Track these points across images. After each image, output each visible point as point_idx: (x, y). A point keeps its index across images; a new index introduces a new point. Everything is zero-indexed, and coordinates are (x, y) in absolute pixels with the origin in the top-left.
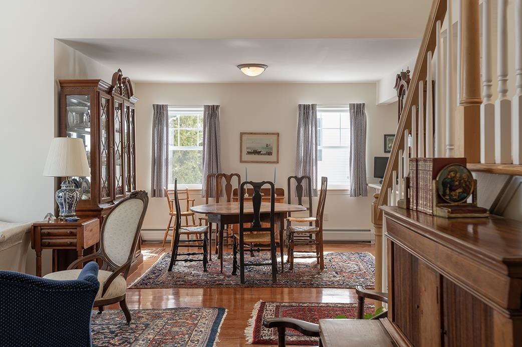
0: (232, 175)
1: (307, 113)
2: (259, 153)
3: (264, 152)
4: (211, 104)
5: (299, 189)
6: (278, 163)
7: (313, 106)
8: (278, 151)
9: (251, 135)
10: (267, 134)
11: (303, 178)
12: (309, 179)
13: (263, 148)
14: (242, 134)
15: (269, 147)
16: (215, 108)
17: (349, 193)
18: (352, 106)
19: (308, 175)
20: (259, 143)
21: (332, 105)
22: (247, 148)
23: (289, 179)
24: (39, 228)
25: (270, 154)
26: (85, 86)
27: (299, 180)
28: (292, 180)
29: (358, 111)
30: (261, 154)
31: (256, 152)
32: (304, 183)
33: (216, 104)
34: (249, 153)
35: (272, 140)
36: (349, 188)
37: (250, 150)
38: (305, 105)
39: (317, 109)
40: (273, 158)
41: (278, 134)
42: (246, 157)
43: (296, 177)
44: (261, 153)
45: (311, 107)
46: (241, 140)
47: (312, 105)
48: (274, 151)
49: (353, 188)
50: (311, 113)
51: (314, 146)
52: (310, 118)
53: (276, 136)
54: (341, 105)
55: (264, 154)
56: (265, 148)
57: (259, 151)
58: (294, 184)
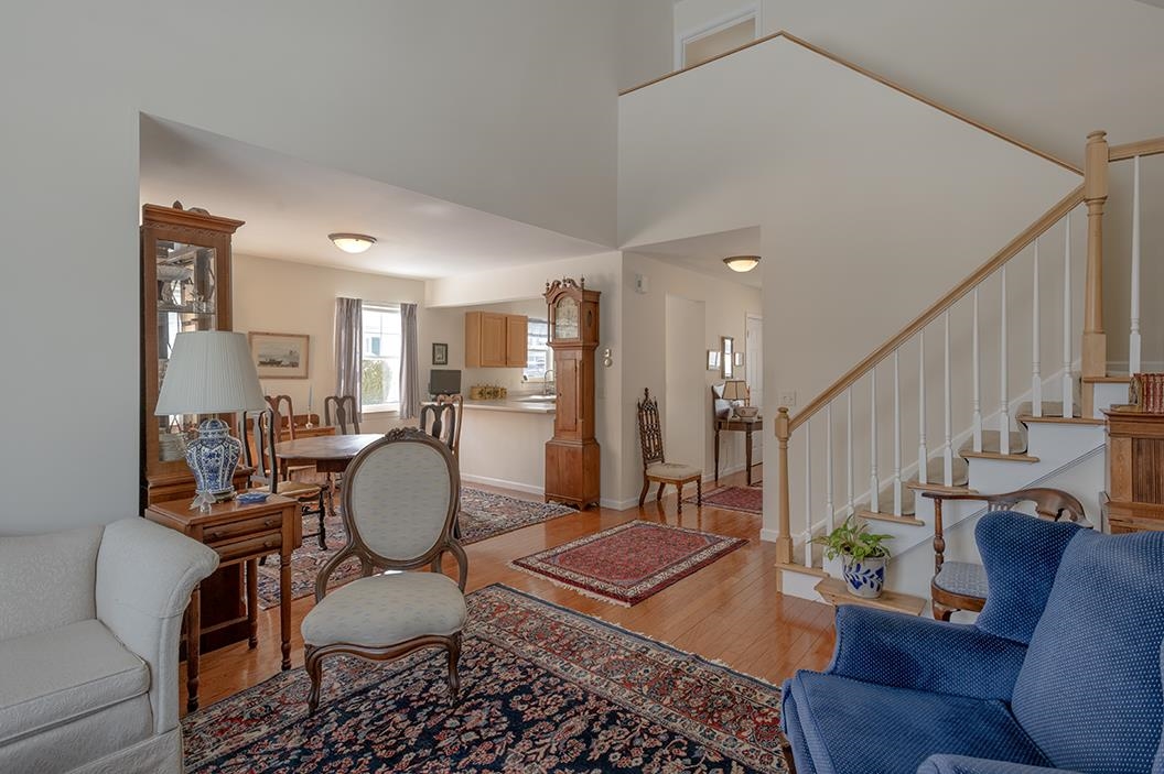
0: (279, 398)
1: (350, 311)
2: (278, 364)
3: (286, 362)
5: (341, 413)
6: (307, 378)
7: (359, 302)
8: (307, 363)
9: (267, 337)
10: (292, 335)
11: (345, 398)
12: (354, 400)
13: (285, 356)
14: (252, 334)
15: (294, 355)
17: (399, 414)
18: (404, 306)
19: (351, 395)
20: (279, 349)
21: (382, 304)
22: (260, 356)
23: (327, 400)
24: (200, 527)
25: (294, 365)
26: (194, 227)
27: (340, 401)
28: (331, 402)
29: (409, 313)
30: (283, 366)
31: (273, 363)
32: (347, 406)
34: (262, 363)
35: (298, 346)
36: (398, 409)
37: (263, 360)
38: (348, 299)
39: (363, 306)
40: (300, 371)
41: (308, 337)
42: (260, 370)
43: (336, 398)
44: (283, 363)
45: (355, 302)
46: (250, 342)
47: (358, 300)
48: (302, 362)
49: (405, 408)
50: (354, 311)
51: (358, 356)
52: (354, 318)
53: (305, 339)
54: (392, 304)
55: (287, 366)
56: (288, 357)
57: (279, 360)
58: (334, 407)
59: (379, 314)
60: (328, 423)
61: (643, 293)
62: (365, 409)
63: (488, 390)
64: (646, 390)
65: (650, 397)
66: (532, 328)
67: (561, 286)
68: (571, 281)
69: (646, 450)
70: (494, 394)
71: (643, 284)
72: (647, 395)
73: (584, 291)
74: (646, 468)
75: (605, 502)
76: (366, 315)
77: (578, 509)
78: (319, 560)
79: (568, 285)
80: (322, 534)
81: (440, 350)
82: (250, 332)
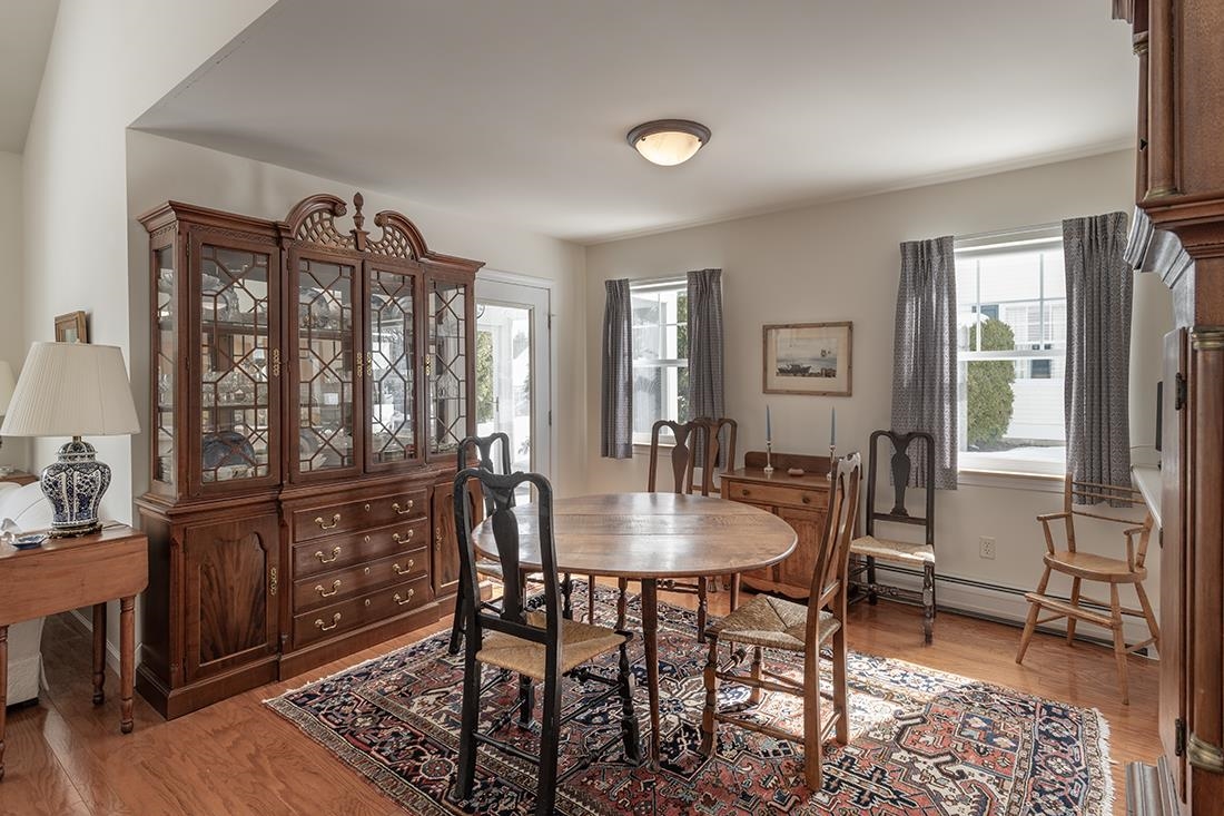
1: (924, 264)
2: (804, 372)
3: (816, 369)
5: (900, 465)
6: (850, 395)
7: (944, 245)
8: (850, 369)
9: (786, 330)
10: (824, 325)
12: (930, 440)
13: (814, 359)
14: (766, 329)
15: (828, 356)
19: (926, 429)
22: (779, 361)
23: (874, 437)
25: (830, 373)
27: (901, 442)
28: (883, 442)
30: (811, 375)
31: (798, 371)
32: (914, 451)
34: (782, 372)
35: (834, 341)
36: (1062, 475)
37: (784, 366)
38: (915, 244)
39: (955, 251)
40: (837, 383)
41: (851, 325)
42: (777, 382)
43: (891, 435)
44: (811, 371)
45: (934, 247)
46: (765, 342)
47: (940, 241)
48: (841, 368)
50: (937, 262)
52: (934, 276)
53: (847, 328)
55: (816, 375)
56: (818, 360)
57: (805, 366)
58: (885, 448)
82: (764, 326)
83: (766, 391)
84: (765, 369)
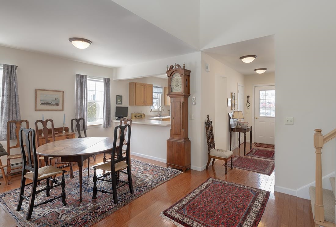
1: (82, 80)
2: (50, 104)
3: (53, 103)
4: (11, 64)
5: (78, 126)
6: (63, 111)
7: (86, 76)
8: (63, 103)
9: (44, 91)
10: (56, 91)
11: (80, 119)
12: (84, 120)
13: (53, 101)
14: (36, 90)
15: (57, 100)
16: (15, 68)
17: (103, 126)
18: (105, 79)
19: (83, 118)
20: (50, 97)
21: (95, 78)
22: (41, 100)
23: (72, 121)
25: (57, 105)
27: (78, 121)
28: (74, 121)
29: (107, 82)
30: (52, 105)
31: (47, 104)
32: (81, 123)
33: (15, 64)
34: (42, 104)
35: (59, 96)
36: (102, 123)
37: (43, 102)
38: (81, 75)
39: (88, 79)
40: (60, 107)
41: (63, 92)
42: (39, 107)
43: (76, 119)
45: (84, 77)
46: (36, 94)
48: (60, 103)
49: (105, 124)
50: (84, 80)
51: (86, 100)
52: (84, 83)
53: (62, 93)
54: (100, 78)
55: (53, 105)
56: (54, 101)
57: (50, 102)
58: (75, 123)
59: (94, 82)
60: (73, 131)
61: (209, 72)
62: (89, 123)
63: (138, 115)
64: (208, 116)
65: (210, 119)
66: (154, 90)
67: (174, 68)
68: (178, 65)
69: (209, 143)
70: (140, 116)
71: (209, 67)
72: (208, 118)
73: (185, 70)
74: (209, 152)
75: (193, 167)
76: (89, 82)
77: (182, 171)
78: (61, 214)
79: (177, 67)
80: (63, 196)
81: (119, 98)
82: (36, 89)
83: (36, 110)
84: (36, 103)
